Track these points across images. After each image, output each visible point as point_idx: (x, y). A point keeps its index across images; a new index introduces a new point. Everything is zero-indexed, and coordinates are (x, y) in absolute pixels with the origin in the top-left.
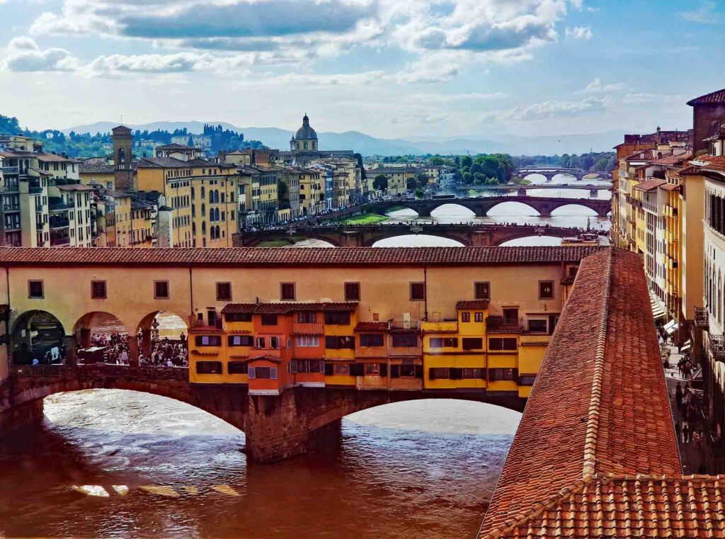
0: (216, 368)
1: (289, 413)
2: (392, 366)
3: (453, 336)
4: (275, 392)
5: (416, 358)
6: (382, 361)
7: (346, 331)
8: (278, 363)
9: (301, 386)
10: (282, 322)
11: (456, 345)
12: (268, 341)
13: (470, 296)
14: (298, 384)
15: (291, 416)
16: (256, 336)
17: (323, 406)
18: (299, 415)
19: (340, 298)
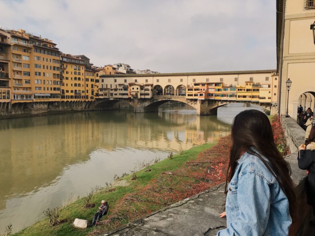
0: (191, 95)
1: (206, 105)
2: (230, 95)
3: (245, 88)
4: (204, 99)
5: (235, 93)
6: (228, 94)
7: (220, 87)
8: (205, 93)
9: (209, 100)
10: (206, 85)
11: (245, 90)
12: (203, 90)
13: (249, 80)
14: (209, 98)
15: (207, 105)
16: (200, 88)
17: (214, 104)
18: (208, 105)
19: (219, 81)
